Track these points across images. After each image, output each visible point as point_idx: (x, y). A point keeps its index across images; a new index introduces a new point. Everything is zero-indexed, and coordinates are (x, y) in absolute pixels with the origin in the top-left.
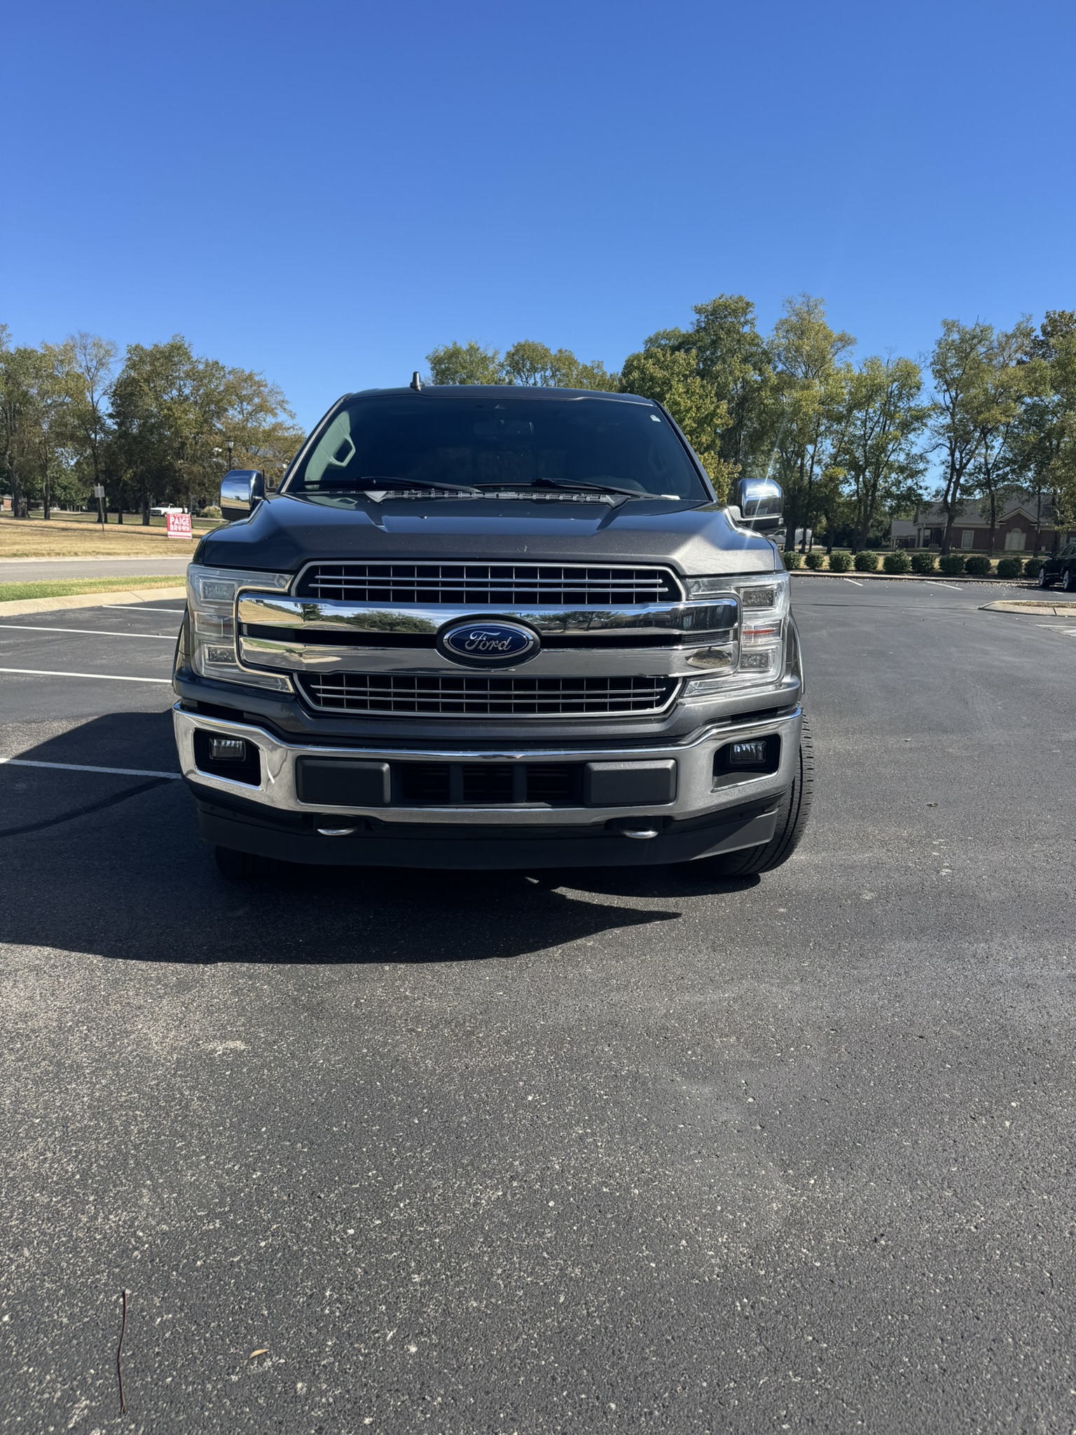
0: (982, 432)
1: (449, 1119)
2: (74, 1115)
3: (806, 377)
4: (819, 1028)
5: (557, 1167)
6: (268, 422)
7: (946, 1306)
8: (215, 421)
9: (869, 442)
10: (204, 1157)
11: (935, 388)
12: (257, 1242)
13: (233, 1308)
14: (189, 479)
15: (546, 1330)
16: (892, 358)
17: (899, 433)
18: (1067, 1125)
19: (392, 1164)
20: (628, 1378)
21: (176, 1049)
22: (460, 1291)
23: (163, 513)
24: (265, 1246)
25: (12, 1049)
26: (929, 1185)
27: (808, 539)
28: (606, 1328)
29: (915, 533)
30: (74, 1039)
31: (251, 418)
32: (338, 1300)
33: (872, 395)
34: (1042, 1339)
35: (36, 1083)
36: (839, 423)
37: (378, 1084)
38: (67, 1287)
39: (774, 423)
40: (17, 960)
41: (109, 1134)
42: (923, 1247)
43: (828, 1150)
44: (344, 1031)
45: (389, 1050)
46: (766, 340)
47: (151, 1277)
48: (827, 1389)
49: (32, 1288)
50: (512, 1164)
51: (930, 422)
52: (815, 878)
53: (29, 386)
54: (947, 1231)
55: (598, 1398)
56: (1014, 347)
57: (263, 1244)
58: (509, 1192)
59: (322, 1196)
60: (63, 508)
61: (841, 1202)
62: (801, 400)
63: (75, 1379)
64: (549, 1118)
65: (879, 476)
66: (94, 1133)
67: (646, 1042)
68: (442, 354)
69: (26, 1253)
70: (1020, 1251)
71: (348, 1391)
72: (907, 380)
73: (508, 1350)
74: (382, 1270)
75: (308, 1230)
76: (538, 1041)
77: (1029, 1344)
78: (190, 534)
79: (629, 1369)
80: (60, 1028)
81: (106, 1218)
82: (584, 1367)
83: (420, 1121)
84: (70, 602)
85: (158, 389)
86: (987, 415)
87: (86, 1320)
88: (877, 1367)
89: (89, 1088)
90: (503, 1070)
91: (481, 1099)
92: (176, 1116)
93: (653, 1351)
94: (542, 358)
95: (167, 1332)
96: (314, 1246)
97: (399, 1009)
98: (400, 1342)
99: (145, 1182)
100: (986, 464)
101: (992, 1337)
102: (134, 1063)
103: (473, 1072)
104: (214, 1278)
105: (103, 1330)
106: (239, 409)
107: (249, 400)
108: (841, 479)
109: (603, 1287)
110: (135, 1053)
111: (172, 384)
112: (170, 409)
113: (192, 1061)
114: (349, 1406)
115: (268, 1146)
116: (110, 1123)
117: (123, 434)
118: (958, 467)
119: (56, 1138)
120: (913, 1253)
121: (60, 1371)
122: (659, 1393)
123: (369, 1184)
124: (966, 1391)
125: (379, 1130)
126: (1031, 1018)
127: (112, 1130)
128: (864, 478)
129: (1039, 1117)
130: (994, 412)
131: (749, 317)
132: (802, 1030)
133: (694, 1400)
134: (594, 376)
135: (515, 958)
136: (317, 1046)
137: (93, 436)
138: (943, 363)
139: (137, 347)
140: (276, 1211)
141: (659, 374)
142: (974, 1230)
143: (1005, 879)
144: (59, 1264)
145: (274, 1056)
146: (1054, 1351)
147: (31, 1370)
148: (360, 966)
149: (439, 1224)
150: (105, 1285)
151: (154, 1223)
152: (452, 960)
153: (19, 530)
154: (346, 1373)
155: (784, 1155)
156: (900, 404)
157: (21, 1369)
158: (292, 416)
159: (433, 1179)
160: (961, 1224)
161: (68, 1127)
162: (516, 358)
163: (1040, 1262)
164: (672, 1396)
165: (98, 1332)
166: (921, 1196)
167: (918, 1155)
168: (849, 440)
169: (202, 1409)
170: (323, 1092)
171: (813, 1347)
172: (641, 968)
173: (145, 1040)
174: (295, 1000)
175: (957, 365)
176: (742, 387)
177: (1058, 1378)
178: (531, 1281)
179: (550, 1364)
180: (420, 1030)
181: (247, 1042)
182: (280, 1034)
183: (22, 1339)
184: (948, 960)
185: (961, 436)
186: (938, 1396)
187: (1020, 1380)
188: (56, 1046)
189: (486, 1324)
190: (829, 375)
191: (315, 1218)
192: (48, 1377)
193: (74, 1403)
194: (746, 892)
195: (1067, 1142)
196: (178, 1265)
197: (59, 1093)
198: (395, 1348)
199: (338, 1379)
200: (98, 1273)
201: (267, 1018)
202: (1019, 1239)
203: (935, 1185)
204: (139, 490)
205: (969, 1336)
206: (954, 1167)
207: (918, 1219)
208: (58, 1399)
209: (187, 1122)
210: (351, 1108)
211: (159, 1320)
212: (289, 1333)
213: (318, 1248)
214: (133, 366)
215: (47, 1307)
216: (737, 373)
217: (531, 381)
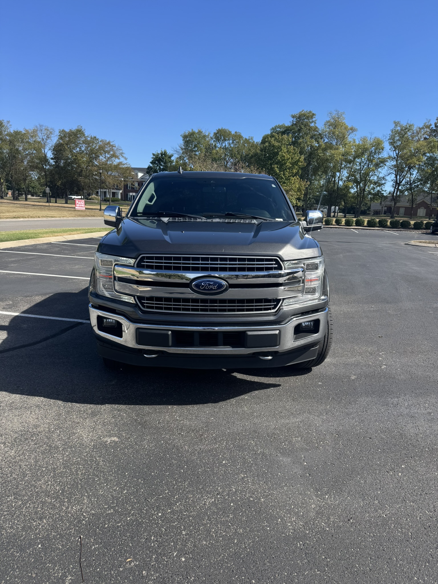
0: (409, 168)
1: (194, 470)
2: (57, 467)
3: (337, 145)
4: (332, 434)
5: (234, 490)
6: (116, 161)
7: (373, 545)
8: (94, 161)
9: (362, 172)
10: (105, 484)
11: (390, 149)
12: (126, 518)
13: (119, 543)
14: (84, 185)
15: (230, 553)
16: (372, 137)
17: (374, 168)
18: (422, 475)
19: (174, 488)
20: (259, 571)
21: (93, 440)
22: (199, 538)
23: (73, 198)
24: (129, 520)
25: (32, 440)
26: (370, 498)
27: (336, 211)
28: (251, 552)
29: (381, 208)
30: (55, 436)
31: (109, 160)
32: (156, 541)
33: (364, 152)
34: (406, 558)
35: (42, 454)
36: (350, 164)
37: (168, 456)
38: (60, 534)
39: (323, 163)
40: (31, 402)
41: (70, 475)
42: (366, 523)
43: (333, 484)
44: (154, 434)
45: (171, 442)
46: (320, 129)
47: (89, 531)
48: (329, 576)
49: (48, 535)
50: (217, 488)
51: (387, 164)
52: (333, 369)
53: (18, 146)
54: (375, 517)
55: (248, 578)
56: (422, 133)
57: (129, 519)
58: (216, 500)
59: (149, 500)
60: (33, 195)
61: (337, 505)
62: (334, 154)
63: (66, 569)
64: (231, 470)
65: (366, 186)
66: (65, 474)
67: (267, 439)
68: (187, 134)
69: (45, 521)
70: (401, 525)
71: (161, 575)
72: (378, 146)
73: (217, 560)
74: (172, 529)
75: (145, 514)
76: (227, 439)
77: (401, 560)
78: (84, 208)
79: (259, 568)
80: (49, 431)
81: (72, 508)
82: (244, 567)
83: (183, 471)
84: (39, 241)
85: (71, 148)
86: (410, 161)
87: (68, 547)
88: (347, 568)
89: (62, 456)
90: (214, 450)
91: (206, 462)
92: (95, 468)
93: (268, 561)
94: (228, 135)
95: (97, 552)
96: (147, 520)
97: (175, 424)
98: (179, 557)
99: (85, 494)
100: (410, 181)
101: (388, 558)
102: (78, 446)
103: (203, 451)
104: (112, 531)
105: (74, 551)
106: (104, 156)
107: (108, 152)
108: (350, 187)
109: (250, 537)
110: (78, 442)
111: (77, 146)
112: (76, 156)
113: (99, 445)
114: (161, 580)
115: (129, 480)
116: (71, 470)
117: (57, 166)
118: (398, 182)
119: (51, 476)
120: (362, 525)
121: (60, 566)
122: (270, 577)
123: (166, 496)
124: (378, 577)
125: (169, 474)
126: (412, 431)
127: (72, 474)
128: (360, 186)
129: (412, 472)
130: (413, 160)
131: (314, 119)
132: (326, 435)
133: (282, 579)
134: (249, 143)
135: (218, 403)
136: (145, 439)
137: (45, 167)
138: (393, 139)
139: (63, 130)
140: (133, 506)
141: (276, 144)
142: (385, 516)
143: (407, 371)
144: (57, 526)
145: (129, 444)
146: (410, 563)
147: (50, 565)
148: (160, 406)
149: (191, 512)
150: (74, 534)
151: (89, 510)
152: (194, 404)
153: (15, 206)
154: (160, 568)
155: (317, 486)
156: (375, 156)
157: (47, 565)
158: (126, 159)
159: (189, 494)
160: (380, 514)
161: (55, 472)
162: (218, 135)
163: (408, 529)
164: (274, 578)
165: (72, 552)
166: (366, 503)
167: (366, 486)
168: (354, 171)
169: (110, 580)
170: (148, 459)
171: (325, 561)
172: (266, 408)
173: (81, 436)
174: (136, 420)
175: (399, 140)
176: (310, 148)
177: (411, 573)
178: (225, 534)
179: (232, 565)
180: (183, 434)
181: (119, 438)
182: (131, 435)
183: (46, 554)
184: (382, 406)
185: (400, 170)
186: (368, 579)
187: (397, 574)
188: (48, 438)
189: (209, 550)
190: (346, 144)
191: (147, 509)
192: (56, 568)
193: (66, 578)
194: (306, 375)
195: (422, 482)
196: (99, 526)
197: (51, 458)
198: (177, 559)
199: (157, 570)
200: (71, 529)
201: (126, 428)
202: (401, 520)
203: (372, 499)
204: (64, 189)
205: (380, 557)
206: (379, 491)
207: (365, 512)
208: (60, 576)
209: (98, 470)
210: (158, 465)
211: (93, 547)
212: (139, 553)
213: (148, 521)
214: (61, 138)
215: (54, 542)
216: (309, 143)
217: (224, 145)
